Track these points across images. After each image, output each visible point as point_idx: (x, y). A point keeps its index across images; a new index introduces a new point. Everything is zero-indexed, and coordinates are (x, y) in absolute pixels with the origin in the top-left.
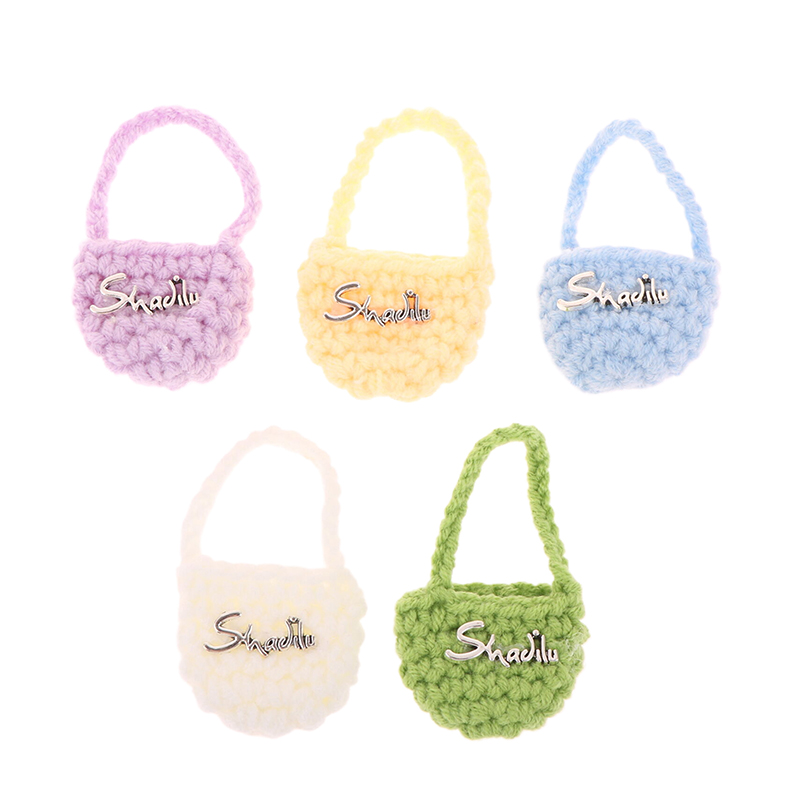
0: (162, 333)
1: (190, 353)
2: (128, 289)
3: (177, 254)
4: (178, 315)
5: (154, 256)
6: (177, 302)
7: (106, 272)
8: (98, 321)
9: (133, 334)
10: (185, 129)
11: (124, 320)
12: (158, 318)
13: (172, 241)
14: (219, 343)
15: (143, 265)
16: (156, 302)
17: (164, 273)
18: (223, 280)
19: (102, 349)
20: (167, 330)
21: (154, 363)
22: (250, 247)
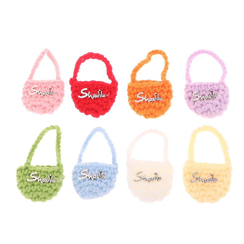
1: (218, 108)
2: (199, 94)
3: (210, 85)
4: (213, 100)
5: (205, 86)
6: (212, 97)
7: (193, 91)
8: (193, 103)
9: (202, 105)
10: (205, 55)
11: (200, 102)
12: (208, 101)
13: (208, 82)
14: (224, 105)
15: (202, 88)
16: (207, 97)
17: (208, 90)
18: (222, 90)
19: (195, 109)
20: (211, 104)
21: (209, 111)
22: (227, 82)
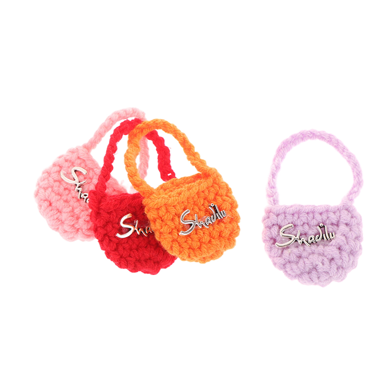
0: (317, 256)
1: (334, 267)
2: (295, 232)
3: (321, 211)
4: (324, 245)
5: (308, 213)
6: (323, 238)
7: (282, 224)
8: (280, 251)
9: (300, 257)
10: (317, 142)
11: (295, 250)
12: (314, 247)
13: (317, 205)
14: (350, 259)
15: (302, 218)
16: (311, 239)
17: (314, 222)
18: (347, 224)
19: (283, 267)
20: (319, 254)
21: (314, 272)
22: (358, 205)
